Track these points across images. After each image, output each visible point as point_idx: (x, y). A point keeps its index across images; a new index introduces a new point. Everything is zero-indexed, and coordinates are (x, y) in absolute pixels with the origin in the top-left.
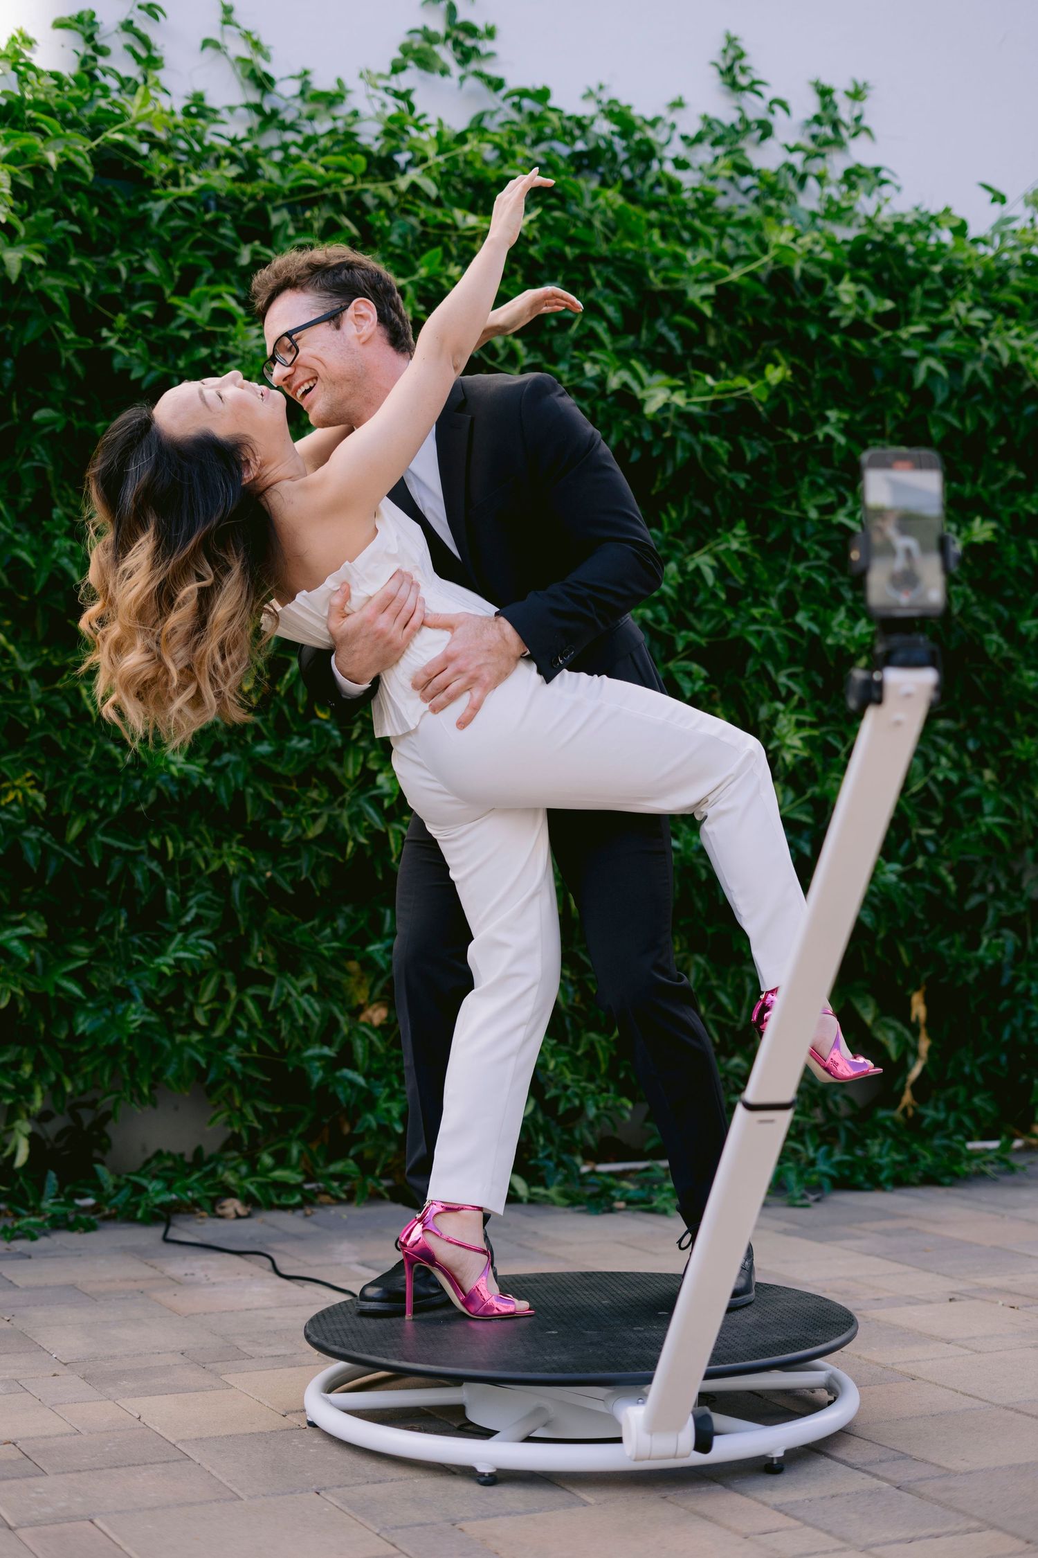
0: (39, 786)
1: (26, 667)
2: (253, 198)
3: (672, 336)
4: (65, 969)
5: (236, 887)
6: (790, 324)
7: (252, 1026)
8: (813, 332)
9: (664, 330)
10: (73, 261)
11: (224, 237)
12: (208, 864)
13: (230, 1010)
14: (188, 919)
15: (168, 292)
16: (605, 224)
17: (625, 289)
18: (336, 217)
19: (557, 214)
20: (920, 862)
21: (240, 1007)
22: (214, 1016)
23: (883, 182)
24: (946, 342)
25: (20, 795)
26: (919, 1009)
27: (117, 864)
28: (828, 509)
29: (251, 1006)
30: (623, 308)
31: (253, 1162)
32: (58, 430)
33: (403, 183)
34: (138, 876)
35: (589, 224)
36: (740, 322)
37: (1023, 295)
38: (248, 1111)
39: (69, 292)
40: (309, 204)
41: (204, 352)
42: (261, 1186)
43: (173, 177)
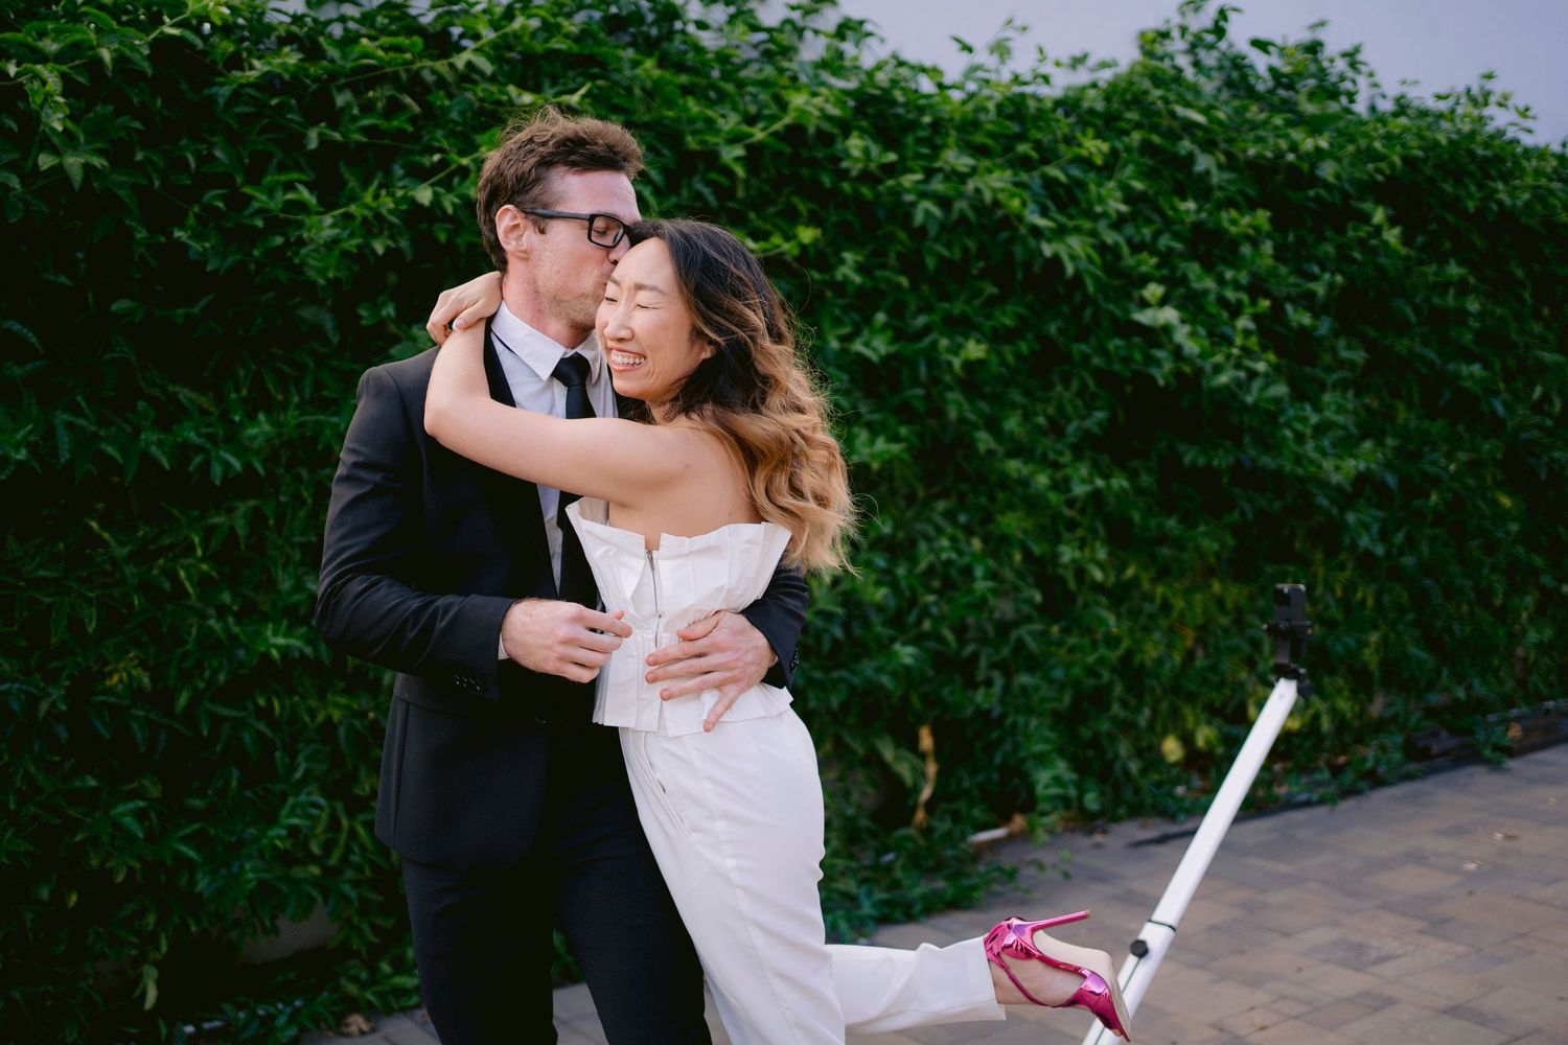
0: (143, 664)
1: (121, 552)
2: (316, 79)
3: (707, 191)
4: (181, 834)
5: (342, 731)
6: (805, 172)
7: (363, 848)
8: (826, 180)
9: (699, 186)
10: (139, 156)
11: (291, 120)
12: (313, 717)
13: (343, 838)
14: (298, 775)
15: (239, 180)
16: (643, 89)
17: (665, 152)
18: (398, 95)
19: (600, 82)
20: (927, 625)
21: (353, 833)
22: (328, 846)
23: (869, 34)
24: (938, 185)
25: (125, 675)
26: (926, 741)
27: (226, 729)
28: (845, 339)
29: (361, 831)
30: (664, 170)
31: (373, 969)
32: (137, 321)
33: (460, 61)
34: (247, 737)
35: (629, 90)
36: (764, 175)
37: (991, 135)
38: (366, 927)
39: (135, 187)
40: (371, 85)
41: (279, 240)
42: (381, 995)
43: (235, 62)
